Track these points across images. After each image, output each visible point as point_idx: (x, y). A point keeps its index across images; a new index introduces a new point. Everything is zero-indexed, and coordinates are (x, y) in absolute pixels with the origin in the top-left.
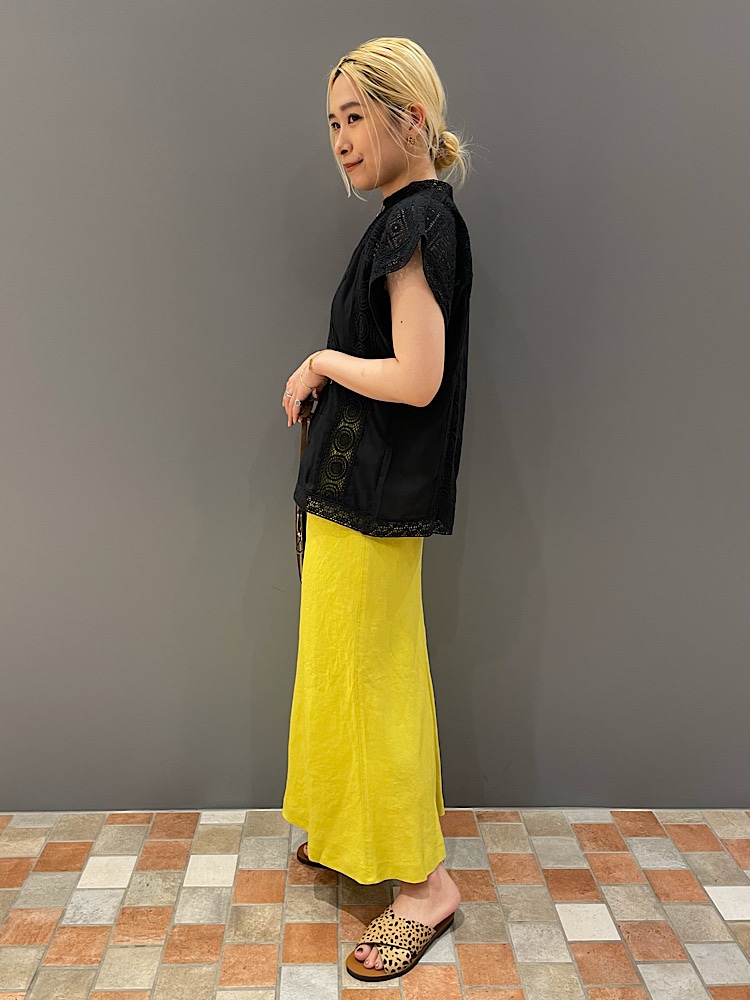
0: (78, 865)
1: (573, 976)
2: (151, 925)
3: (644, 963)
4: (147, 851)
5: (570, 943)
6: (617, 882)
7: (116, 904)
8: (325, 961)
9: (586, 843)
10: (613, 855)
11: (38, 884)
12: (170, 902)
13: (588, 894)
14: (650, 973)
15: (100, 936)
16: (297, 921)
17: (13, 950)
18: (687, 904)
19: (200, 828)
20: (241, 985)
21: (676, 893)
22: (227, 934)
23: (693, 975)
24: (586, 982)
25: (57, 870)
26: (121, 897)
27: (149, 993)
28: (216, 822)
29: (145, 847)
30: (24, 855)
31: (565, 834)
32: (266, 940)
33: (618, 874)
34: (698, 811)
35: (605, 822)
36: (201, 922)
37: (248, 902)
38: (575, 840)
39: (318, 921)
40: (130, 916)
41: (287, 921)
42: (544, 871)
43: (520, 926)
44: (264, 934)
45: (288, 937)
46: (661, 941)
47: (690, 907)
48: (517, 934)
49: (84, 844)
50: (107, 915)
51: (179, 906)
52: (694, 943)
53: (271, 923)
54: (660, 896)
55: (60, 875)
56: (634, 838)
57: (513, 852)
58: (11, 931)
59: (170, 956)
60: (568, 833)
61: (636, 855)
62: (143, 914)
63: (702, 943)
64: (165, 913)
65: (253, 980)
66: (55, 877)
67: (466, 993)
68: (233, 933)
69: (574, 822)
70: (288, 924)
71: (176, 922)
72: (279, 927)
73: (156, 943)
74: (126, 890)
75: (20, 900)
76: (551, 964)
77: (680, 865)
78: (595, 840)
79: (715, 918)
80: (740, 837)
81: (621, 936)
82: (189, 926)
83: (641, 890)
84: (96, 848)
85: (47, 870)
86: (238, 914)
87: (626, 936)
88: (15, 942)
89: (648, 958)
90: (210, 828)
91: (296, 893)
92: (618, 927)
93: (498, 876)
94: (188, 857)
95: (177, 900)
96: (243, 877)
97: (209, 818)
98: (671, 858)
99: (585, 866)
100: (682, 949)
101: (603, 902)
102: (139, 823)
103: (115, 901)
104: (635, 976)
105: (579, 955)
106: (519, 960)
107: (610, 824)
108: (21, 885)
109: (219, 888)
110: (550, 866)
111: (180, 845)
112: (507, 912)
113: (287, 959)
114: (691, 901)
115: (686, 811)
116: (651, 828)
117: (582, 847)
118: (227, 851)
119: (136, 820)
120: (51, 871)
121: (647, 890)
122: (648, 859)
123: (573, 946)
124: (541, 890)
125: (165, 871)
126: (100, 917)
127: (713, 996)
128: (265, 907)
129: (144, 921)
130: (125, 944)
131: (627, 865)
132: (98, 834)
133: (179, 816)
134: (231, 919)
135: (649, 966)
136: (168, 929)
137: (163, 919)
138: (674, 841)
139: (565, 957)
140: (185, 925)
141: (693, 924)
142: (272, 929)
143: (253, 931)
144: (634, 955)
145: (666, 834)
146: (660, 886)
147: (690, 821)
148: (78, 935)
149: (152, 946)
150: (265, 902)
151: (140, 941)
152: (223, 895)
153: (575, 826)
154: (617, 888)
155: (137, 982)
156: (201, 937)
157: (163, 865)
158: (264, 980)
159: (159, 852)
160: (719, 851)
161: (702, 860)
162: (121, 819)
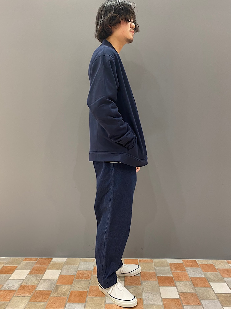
2: (29, 290)
3: (186, 305)
4: (33, 269)
6: (181, 280)
8: (81, 302)
9: (173, 269)
10: (181, 273)
12: (36, 284)
13: (171, 284)
15: (12, 293)
16: (75, 290)
18: (203, 288)
19: (51, 263)
21: (200, 284)
22: (52, 293)
26: (22, 282)
28: (57, 261)
32: (64, 296)
33: (181, 278)
34: (211, 260)
35: (180, 263)
36: (45, 290)
37: (61, 284)
38: (169, 268)
39: (82, 290)
40: (23, 288)
41: (72, 290)
42: (158, 277)
43: (147, 293)
44: (64, 294)
45: (71, 295)
46: (192, 299)
48: (145, 295)
49: (15, 266)
50: (16, 286)
51: (39, 285)
52: (204, 300)
54: (195, 285)
55: (5, 275)
56: (189, 268)
57: (149, 271)
59: (32, 299)
60: (167, 266)
61: (189, 273)
62: (27, 287)
63: (207, 300)
64: (34, 287)
65: (57, 307)
66: (3, 276)
68: (54, 293)
70: (72, 291)
71: (37, 289)
72: (69, 292)
73: (29, 295)
74: (24, 280)
76: (155, 305)
77: (202, 276)
78: (176, 268)
79: (212, 292)
80: (224, 268)
81: (180, 296)
82: (41, 291)
83: (189, 283)
84: (18, 268)
85: (1, 274)
86: (57, 288)
89: (188, 304)
90: (54, 263)
91: (77, 282)
92: (179, 294)
93: (142, 278)
94: (46, 271)
95: (39, 283)
96: (61, 277)
97: (55, 260)
98: (200, 274)
99: (171, 275)
100: (200, 302)
101: (175, 287)
102: (33, 261)
103: (20, 283)
105: (165, 303)
109: (53, 280)
110: (160, 275)
112: (143, 289)
113: (69, 301)
114: (205, 287)
115: (207, 260)
116: (195, 265)
117: (171, 270)
118: (58, 269)
120: (3, 274)
121: (191, 283)
122: (192, 274)
123: (163, 300)
124: (155, 282)
125: (37, 275)
126: (14, 288)
128: (66, 286)
129: (27, 289)
130: (19, 295)
131: (185, 275)
132: (20, 264)
133: (45, 259)
134: (54, 289)
136: (34, 292)
137: (33, 289)
138: (202, 269)
139: (160, 303)
140: (40, 290)
141: (204, 294)
142: (66, 292)
143: (60, 293)
144: (183, 303)
145: (199, 267)
146: (195, 282)
147: (208, 263)
148: (5, 292)
149: (27, 296)
150: (66, 284)
151: (24, 295)
152: (54, 282)
153: (170, 264)
154: (181, 283)
155: (20, 307)
156: (43, 294)
157: (37, 273)
158: (60, 307)
159: (37, 269)
160: (216, 272)
161: (210, 275)
162: (28, 260)
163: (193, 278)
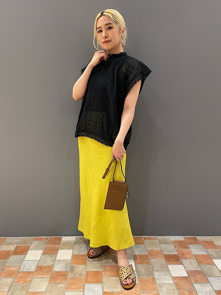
0: (25, 253)
1: (174, 288)
2: (46, 271)
3: (195, 283)
4: (46, 249)
5: (172, 277)
6: (186, 258)
7: (36, 265)
8: (98, 283)
9: (176, 246)
10: (184, 250)
11: (13, 259)
12: (52, 264)
13: (178, 262)
14: (197, 286)
15: (31, 275)
16: (90, 270)
17: (4, 279)
18: (207, 265)
19: (62, 242)
20: (72, 290)
21: (204, 262)
22: (69, 274)
23: (210, 287)
24: (178, 289)
25: (19, 254)
26: (38, 263)
27: (45, 292)
28: (66, 240)
30: (9, 250)
31: (170, 244)
32: (81, 276)
33: (186, 256)
34: (209, 237)
35: (182, 240)
36: (61, 270)
37: (76, 264)
38: (173, 245)
39: (96, 270)
40: (40, 269)
41: (87, 270)
42: (164, 255)
43: (157, 272)
44: (80, 274)
45: (87, 275)
46: (200, 276)
47: (208, 266)
48: (156, 274)
49: (27, 247)
50: (33, 268)
51: (55, 266)
52: (211, 277)
53: (82, 271)
54: (199, 263)
55: (20, 256)
56: (191, 245)
57: (155, 249)
58: (4, 273)
59: (52, 281)
60: (171, 244)
61: (192, 250)
62: (44, 268)
63: (213, 277)
64: (51, 268)
65: (76, 289)
66: (18, 256)
67: (141, 293)
68: (71, 274)
71: (54, 270)
72: (85, 272)
73: (47, 277)
74: (39, 260)
75: (7, 264)
76: (167, 284)
77: (205, 253)
78: (179, 245)
79: (216, 269)
81: (188, 274)
82: (58, 272)
83: (194, 261)
84: (31, 248)
85: (16, 255)
86: (72, 268)
88: (5, 276)
89: (197, 282)
90: (65, 242)
91: (90, 262)
92: (187, 272)
93: (150, 256)
94: (58, 251)
95: (54, 264)
96: (74, 257)
97: (64, 239)
98: (202, 251)
99: (176, 253)
100: (207, 279)
101: (182, 265)
102: (44, 240)
103: (36, 264)
104: (193, 288)
105: (176, 281)
106: (157, 282)
107: (184, 241)
108: (8, 259)
109: (67, 260)
110: (166, 253)
111: (55, 247)
112: (153, 268)
113: (87, 282)
114: (209, 264)
115: (206, 237)
116: (196, 242)
117: (175, 248)
118: (69, 249)
121: (195, 261)
122: (195, 251)
123: (174, 278)
124: (163, 261)
125: (51, 255)
126: (31, 269)
127: (217, 293)
128: (80, 266)
129: (44, 270)
130: (38, 277)
131: (189, 253)
132: (32, 244)
133: (56, 238)
134: (70, 270)
135: (197, 284)
137: (50, 270)
138: (203, 246)
139: (171, 282)
140: (56, 272)
141: (210, 271)
142: (82, 273)
143: (77, 273)
144: (192, 281)
145: (200, 244)
146: (199, 259)
147: (207, 240)
148: (24, 274)
150: (81, 264)
151: (43, 276)
152: (68, 262)
153: (173, 241)
154: (186, 260)
155: (41, 289)
156: (61, 275)
157: (50, 253)
158: (79, 288)
159: (49, 249)
160: (216, 249)
161: (211, 251)
162: (38, 239)
163: (197, 255)
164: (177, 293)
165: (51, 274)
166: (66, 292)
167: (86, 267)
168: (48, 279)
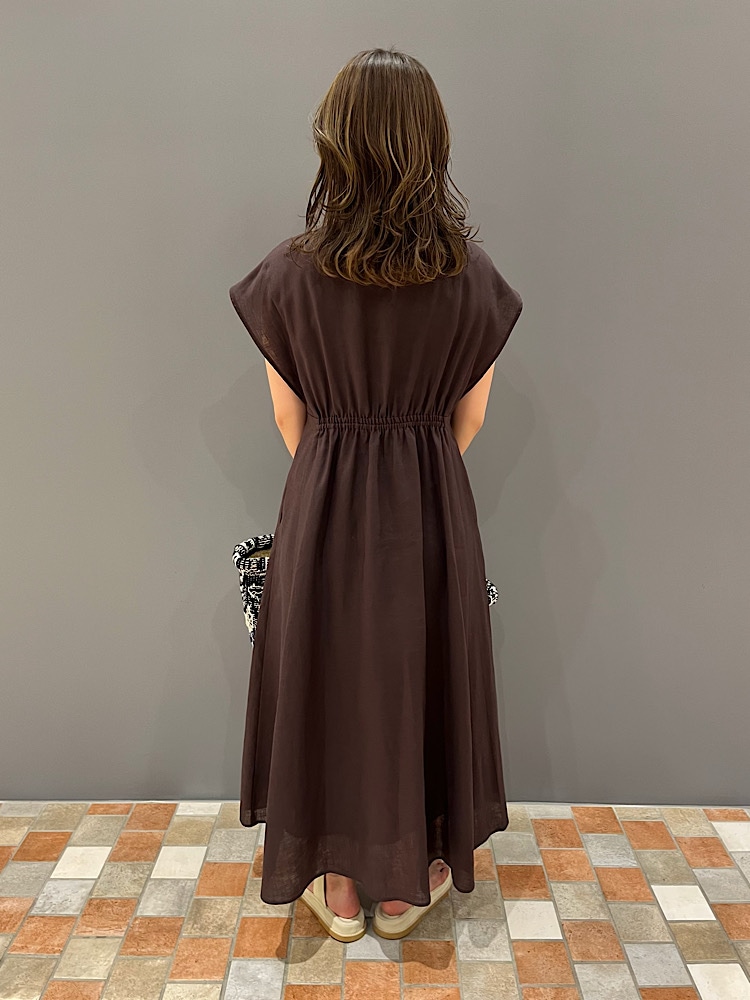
0: (55, 855)
1: (510, 976)
2: (115, 917)
3: (582, 963)
4: (122, 842)
5: (512, 942)
6: (567, 879)
7: (84, 895)
9: (543, 838)
10: (567, 852)
11: (15, 872)
12: (135, 894)
13: (538, 891)
14: (585, 973)
15: (65, 926)
16: (254, 915)
18: (632, 903)
19: (175, 820)
20: (190, 979)
21: (623, 891)
22: (185, 927)
23: (628, 976)
24: (522, 981)
25: (35, 859)
26: (90, 888)
27: (102, 984)
28: (191, 814)
29: (121, 838)
30: (5, 844)
31: (524, 831)
32: (221, 934)
33: (569, 871)
34: (655, 809)
35: (564, 817)
36: (162, 914)
37: (210, 895)
38: (532, 835)
39: (273, 915)
40: (96, 907)
41: (243, 915)
42: (498, 866)
43: (467, 923)
44: (220, 928)
45: (242, 931)
46: (601, 940)
47: (633, 906)
48: (462, 932)
49: (63, 834)
50: (74, 904)
51: (143, 898)
52: (634, 943)
53: (228, 916)
54: (607, 895)
55: (36, 864)
56: (590, 835)
59: (128, 947)
60: (527, 828)
61: (590, 852)
62: (109, 906)
63: (641, 943)
64: (130, 904)
65: (202, 974)
66: (32, 866)
67: (405, 991)
68: (190, 926)
69: (534, 817)
70: (244, 918)
71: (138, 914)
72: (235, 921)
73: (116, 934)
74: (97, 880)
76: (491, 962)
77: (631, 863)
78: (552, 836)
79: (657, 917)
80: (694, 836)
81: (563, 932)
82: (150, 919)
83: (590, 888)
84: (74, 838)
85: (25, 860)
86: (199, 905)
87: (567, 935)
89: (587, 958)
90: (185, 819)
92: (562, 926)
94: (160, 848)
95: (143, 892)
96: (209, 869)
97: (185, 809)
98: (623, 855)
99: (539, 862)
100: (621, 950)
101: (550, 900)
102: (118, 813)
103: (84, 892)
104: (571, 977)
105: (519, 954)
106: (461, 957)
109: (184, 880)
110: (505, 861)
111: (152, 836)
112: (455, 910)
113: (237, 954)
114: (637, 899)
115: (645, 807)
116: (609, 824)
117: (539, 843)
118: (197, 843)
119: (116, 810)
120: (29, 860)
121: (595, 888)
122: (600, 856)
123: (515, 945)
124: (494, 886)
125: (136, 862)
126: (68, 908)
127: (643, 997)
128: (224, 900)
129: (109, 912)
130: (87, 934)
131: (579, 862)
132: (78, 824)
133: (157, 807)
134: (191, 912)
135: (586, 966)
136: (130, 921)
137: (126, 911)
138: (629, 838)
139: (506, 956)
140: (147, 917)
141: (635, 924)
142: (228, 923)
143: (209, 924)
144: (573, 955)
145: (621, 831)
146: (609, 884)
147: (647, 817)
148: (45, 924)
149: (112, 937)
150: (226, 895)
151: (101, 933)
152: (187, 888)
153: (535, 821)
154: (566, 886)
155: (94, 972)
156: (160, 930)
157: (135, 856)
158: (213, 973)
159: (132, 843)
160: (671, 848)
161: (654, 858)
162: (102, 809)
163: (604, 869)
164: (516, 992)
165: (128, 925)
166: (170, 983)
167: (242, 905)
168: (117, 940)
